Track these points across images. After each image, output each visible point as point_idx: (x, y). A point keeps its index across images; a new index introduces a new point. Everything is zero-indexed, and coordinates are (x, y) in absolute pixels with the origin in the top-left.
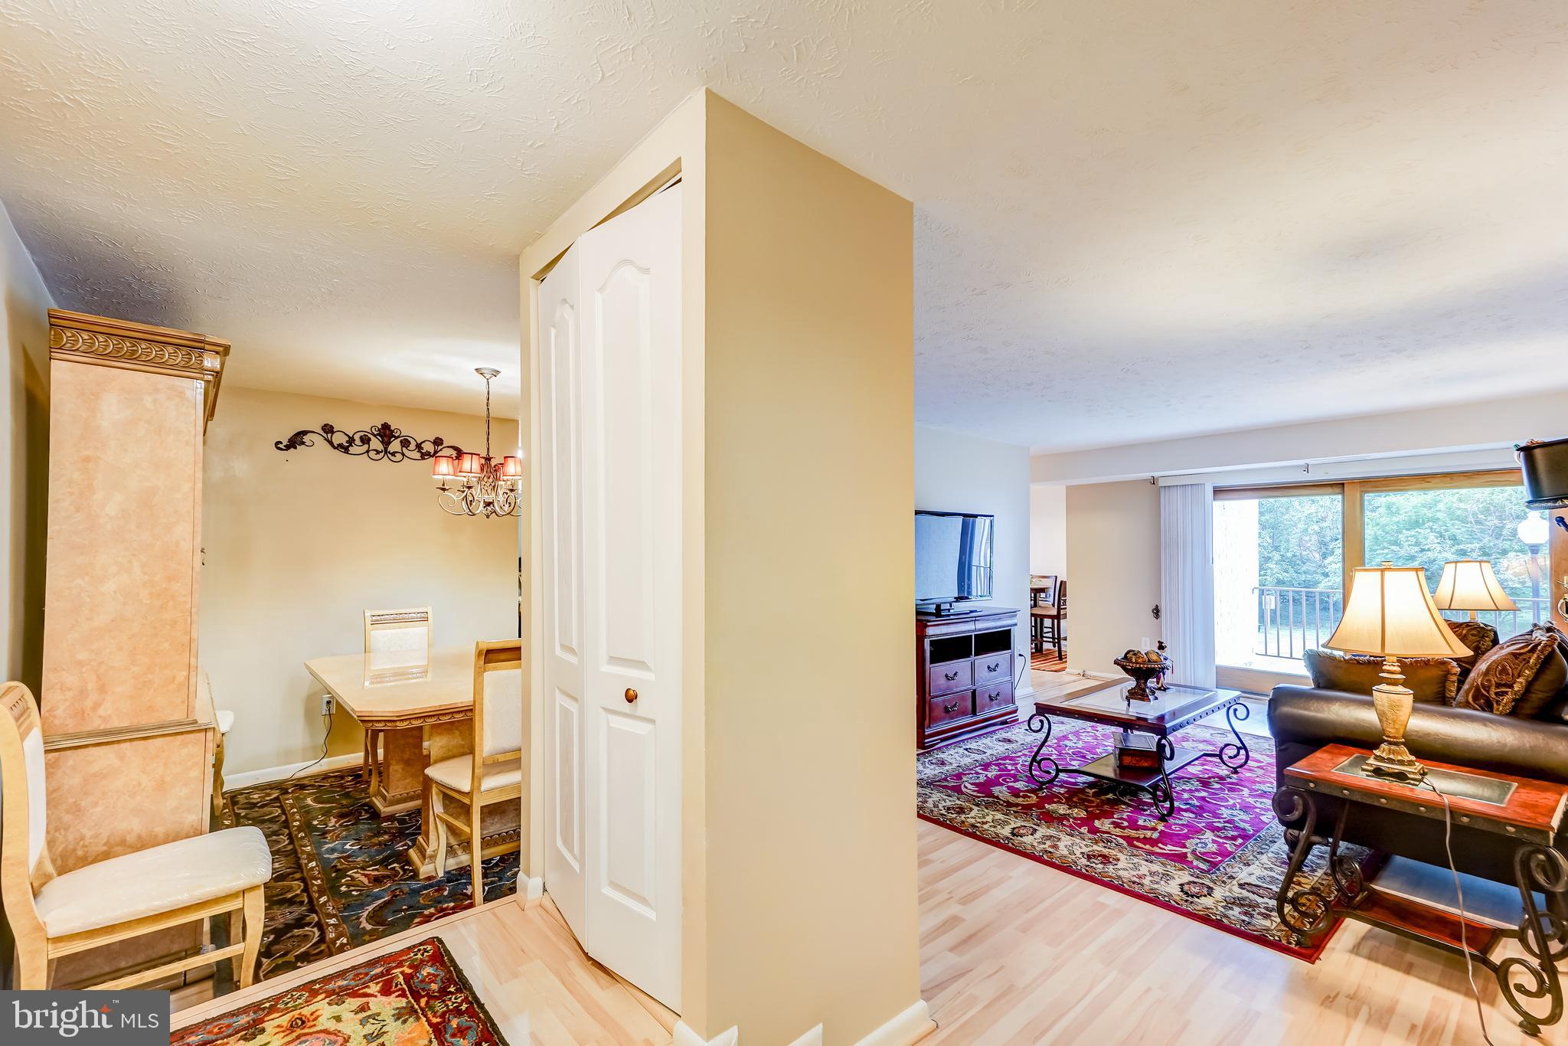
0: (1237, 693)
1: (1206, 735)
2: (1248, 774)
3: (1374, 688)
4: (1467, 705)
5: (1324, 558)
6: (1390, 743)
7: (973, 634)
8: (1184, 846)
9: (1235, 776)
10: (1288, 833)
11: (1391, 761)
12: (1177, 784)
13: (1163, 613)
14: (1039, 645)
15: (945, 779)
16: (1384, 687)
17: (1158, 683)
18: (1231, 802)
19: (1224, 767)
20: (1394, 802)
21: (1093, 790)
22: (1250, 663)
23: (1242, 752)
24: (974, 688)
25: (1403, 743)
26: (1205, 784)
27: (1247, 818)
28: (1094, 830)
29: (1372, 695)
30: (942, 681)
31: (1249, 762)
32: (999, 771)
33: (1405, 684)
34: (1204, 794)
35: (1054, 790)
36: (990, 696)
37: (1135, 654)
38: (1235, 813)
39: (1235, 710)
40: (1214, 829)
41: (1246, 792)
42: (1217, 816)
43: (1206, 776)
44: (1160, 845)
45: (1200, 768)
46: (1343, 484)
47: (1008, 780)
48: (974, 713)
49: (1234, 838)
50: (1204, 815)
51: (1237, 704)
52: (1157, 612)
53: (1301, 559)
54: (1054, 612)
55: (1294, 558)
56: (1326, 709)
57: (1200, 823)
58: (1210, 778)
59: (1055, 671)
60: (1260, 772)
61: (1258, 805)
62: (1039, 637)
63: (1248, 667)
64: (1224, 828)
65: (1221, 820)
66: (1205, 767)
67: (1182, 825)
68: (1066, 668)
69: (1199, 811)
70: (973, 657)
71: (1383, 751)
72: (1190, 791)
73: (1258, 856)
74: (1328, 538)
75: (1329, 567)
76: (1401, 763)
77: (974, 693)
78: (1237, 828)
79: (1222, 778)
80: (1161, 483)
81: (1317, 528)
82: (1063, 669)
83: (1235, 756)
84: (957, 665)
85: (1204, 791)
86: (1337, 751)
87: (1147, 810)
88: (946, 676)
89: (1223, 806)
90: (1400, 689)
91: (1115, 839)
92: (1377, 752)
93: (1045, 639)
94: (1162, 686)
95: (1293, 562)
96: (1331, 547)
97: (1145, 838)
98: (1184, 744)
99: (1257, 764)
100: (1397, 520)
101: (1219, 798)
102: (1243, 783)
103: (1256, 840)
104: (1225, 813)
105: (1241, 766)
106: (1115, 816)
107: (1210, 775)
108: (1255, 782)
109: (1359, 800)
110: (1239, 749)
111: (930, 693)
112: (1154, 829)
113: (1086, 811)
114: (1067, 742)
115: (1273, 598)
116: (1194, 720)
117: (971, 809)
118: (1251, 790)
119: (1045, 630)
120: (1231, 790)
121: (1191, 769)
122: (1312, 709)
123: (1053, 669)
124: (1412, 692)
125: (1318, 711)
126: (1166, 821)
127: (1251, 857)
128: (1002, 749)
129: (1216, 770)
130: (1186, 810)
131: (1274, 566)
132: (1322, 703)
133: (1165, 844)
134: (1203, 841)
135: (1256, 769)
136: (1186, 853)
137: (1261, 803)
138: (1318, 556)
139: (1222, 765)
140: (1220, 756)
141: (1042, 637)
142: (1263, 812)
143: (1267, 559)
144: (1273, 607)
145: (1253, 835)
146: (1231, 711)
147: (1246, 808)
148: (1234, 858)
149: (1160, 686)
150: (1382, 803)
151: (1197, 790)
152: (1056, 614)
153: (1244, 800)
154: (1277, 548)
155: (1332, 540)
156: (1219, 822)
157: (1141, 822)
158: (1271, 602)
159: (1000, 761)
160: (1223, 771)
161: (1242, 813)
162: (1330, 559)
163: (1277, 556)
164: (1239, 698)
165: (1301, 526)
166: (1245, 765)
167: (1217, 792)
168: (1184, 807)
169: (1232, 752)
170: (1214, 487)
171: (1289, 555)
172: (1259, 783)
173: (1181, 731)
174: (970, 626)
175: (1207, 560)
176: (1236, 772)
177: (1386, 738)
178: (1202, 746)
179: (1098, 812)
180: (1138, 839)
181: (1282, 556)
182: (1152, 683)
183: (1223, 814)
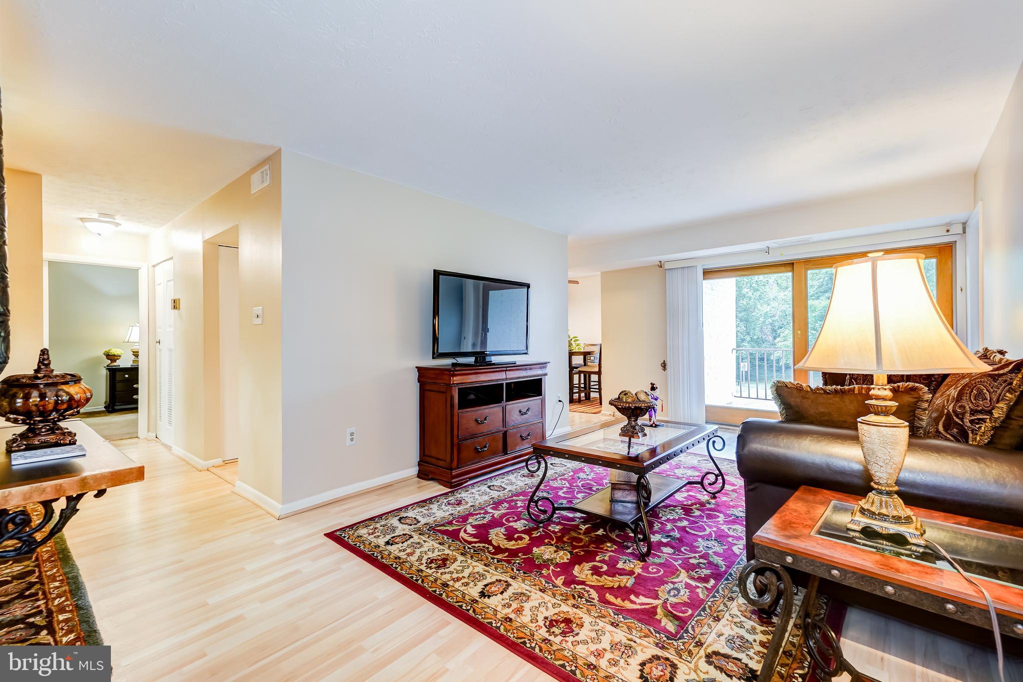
0: (716, 427)
1: (694, 461)
2: (724, 499)
3: (859, 420)
4: (938, 435)
5: (775, 339)
6: (880, 492)
7: (504, 382)
8: (656, 597)
9: (713, 501)
10: (757, 581)
11: (883, 517)
12: (664, 513)
13: (668, 367)
14: (587, 394)
15: (450, 523)
16: (871, 418)
17: (650, 420)
18: (708, 530)
19: (705, 493)
20: (906, 593)
21: (587, 526)
22: (731, 403)
23: (720, 478)
24: (505, 429)
25: (897, 493)
26: (687, 510)
27: (719, 549)
28: (571, 581)
29: (856, 429)
30: (473, 424)
31: (726, 485)
32: (508, 509)
33: (897, 414)
34: (685, 523)
35: (550, 528)
36: (521, 436)
37: (625, 395)
38: (711, 543)
39: (714, 442)
40: (689, 567)
41: (721, 518)
42: (693, 549)
43: (690, 502)
44: (632, 597)
45: (685, 494)
46: (793, 263)
47: (511, 519)
48: (505, 452)
49: (705, 580)
50: (682, 549)
51: (715, 436)
52: (664, 366)
53: (762, 340)
54: (597, 370)
55: (758, 340)
56: (796, 445)
57: (676, 560)
58: (692, 505)
59: (595, 413)
60: (734, 495)
61: (731, 533)
62: (588, 388)
63: (729, 405)
64: (698, 566)
65: (697, 555)
66: (691, 493)
67: (660, 565)
68: (601, 410)
69: (677, 544)
70: (504, 403)
71: (872, 501)
72: (674, 521)
73: (728, 603)
74: (777, 327)
75: (777, 344)
76: (897, 520)
77: (505, 434)
78: (710, 564)
79: (702, 504)
80: (667, 266)
81: (770, 321)
82: (599, 412)
83: (714, 483)
84: (487, 411)
85: (687, 520)
86: (811, 497)
87: (628, 548)
88: (476, 421)
89: (700, 536)
90: (892, 419)
91: (588, 591)
92: (863, 503)
93: (592, 390)
94: (654, 423)
95: (758, 342)
96: (779, 332)
97: (619, 587)
98: (676, 471)
99: (732, 488)
100: (815, 315)
101: (698, 527)
102: (719, 508)
103: (727, 579)
104: (701, 544)
105: (719, 492)
106: (598, 558)
107: (693, 501)
108: (729, 507)
109: (854, 586)
110: (717, 476)
111: (458, 437)
112: (631, 573)
113: (571, 552)
114: (582, 475)
115: (746, 364)
116: (687, 448)
117: (455, 560)
118: (726, 515)
119: (592, 383)
120: (709, 517)
121: (679, 497)
122: (782, 445)
123: (593, 412)
124: (907, 424)
125: (788, 448)
126: (645, 561)
127: (722, 607)
128: (521, 484)
129: (699, 496)
130: (666, 545)
131: (747, 344)
132: (793, 438)
133: (637, 595)
134: (676, 585)
135: (731, 493)
136: (655, 607)
137: (734, 530)
138: (771, 338)
139: (703, 490)
140: (701, 483)
141: (590, 388)
142: (735, 542)
143: (743, 340)
144: (746, 370)
145: (725, 572)
146: (711, 442)
147: (721, 537)
148: (704, 610)
149: (652, 423)
150: (886, 593)
151: (680, 519)
152: (598, 370)
153: (719, 528)
154: (748, 334)
155: (778, 329)
156: (695, 557)
157: (620, 565)
158: (745, 366)
159: (514, 498)
160: (704, 497)
161: (716, 544)
162: (778, 339)
163: (748, 339)
164: (716, 431)
165: (762, 319)
166: (721, 490)
167: (696, 520)
168: (664, 540)
169: (712, 478)
170: (704, 269)
171: (755, 337)
172: (733, 507)
173: (676, 459)
174: (502, 376)
175: (699, 325)
176: (715, 498)
177: (876, 486)
178: (690, 473)
179: (582, 553)
180: (611, 590)
181: (751, 338)
182: (643, 420)
183: (698, 547)
